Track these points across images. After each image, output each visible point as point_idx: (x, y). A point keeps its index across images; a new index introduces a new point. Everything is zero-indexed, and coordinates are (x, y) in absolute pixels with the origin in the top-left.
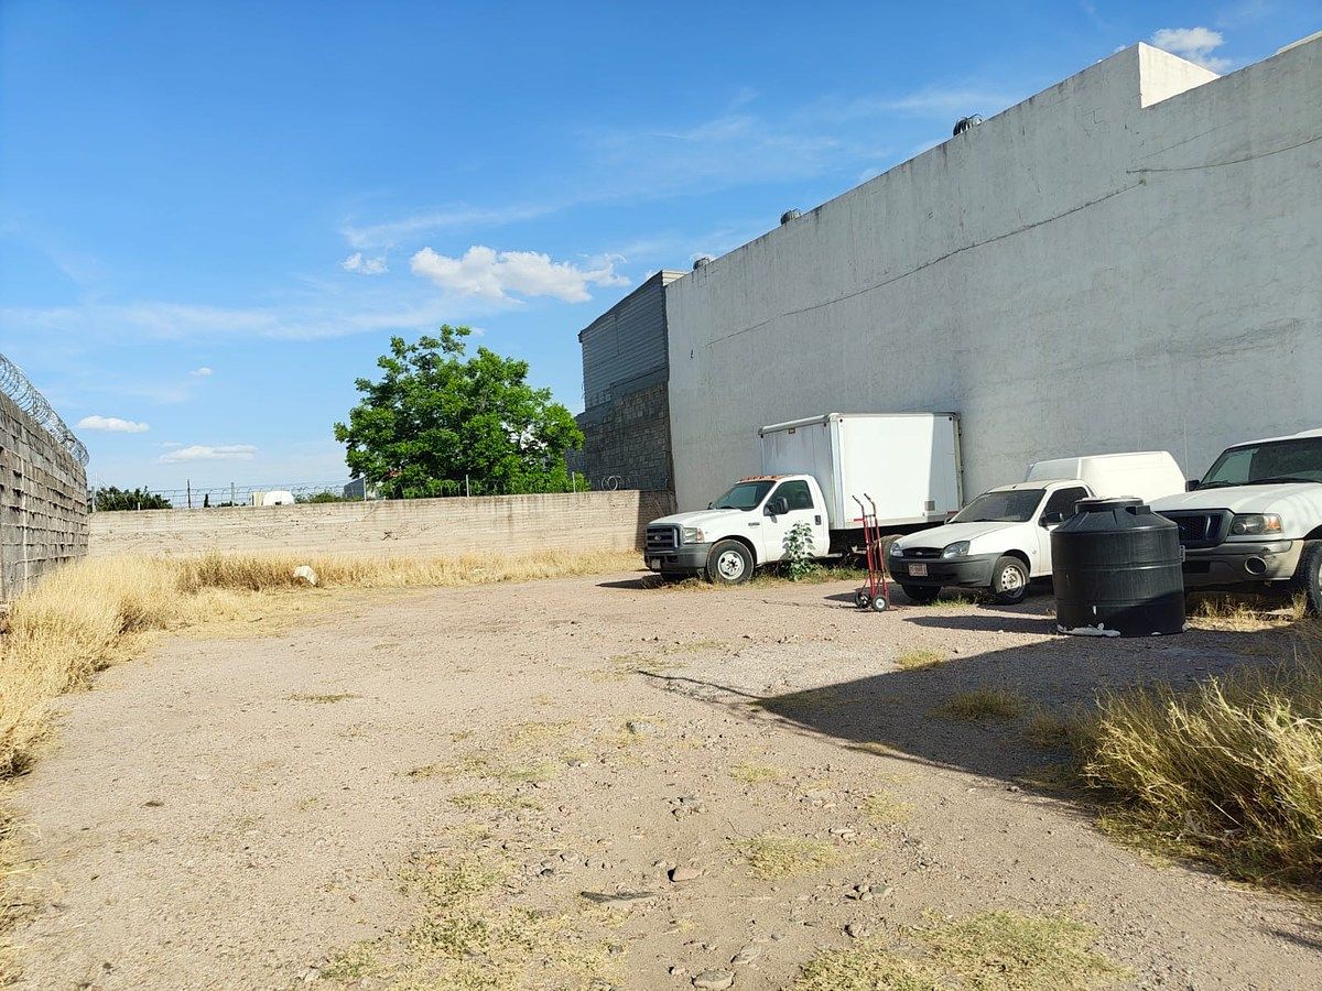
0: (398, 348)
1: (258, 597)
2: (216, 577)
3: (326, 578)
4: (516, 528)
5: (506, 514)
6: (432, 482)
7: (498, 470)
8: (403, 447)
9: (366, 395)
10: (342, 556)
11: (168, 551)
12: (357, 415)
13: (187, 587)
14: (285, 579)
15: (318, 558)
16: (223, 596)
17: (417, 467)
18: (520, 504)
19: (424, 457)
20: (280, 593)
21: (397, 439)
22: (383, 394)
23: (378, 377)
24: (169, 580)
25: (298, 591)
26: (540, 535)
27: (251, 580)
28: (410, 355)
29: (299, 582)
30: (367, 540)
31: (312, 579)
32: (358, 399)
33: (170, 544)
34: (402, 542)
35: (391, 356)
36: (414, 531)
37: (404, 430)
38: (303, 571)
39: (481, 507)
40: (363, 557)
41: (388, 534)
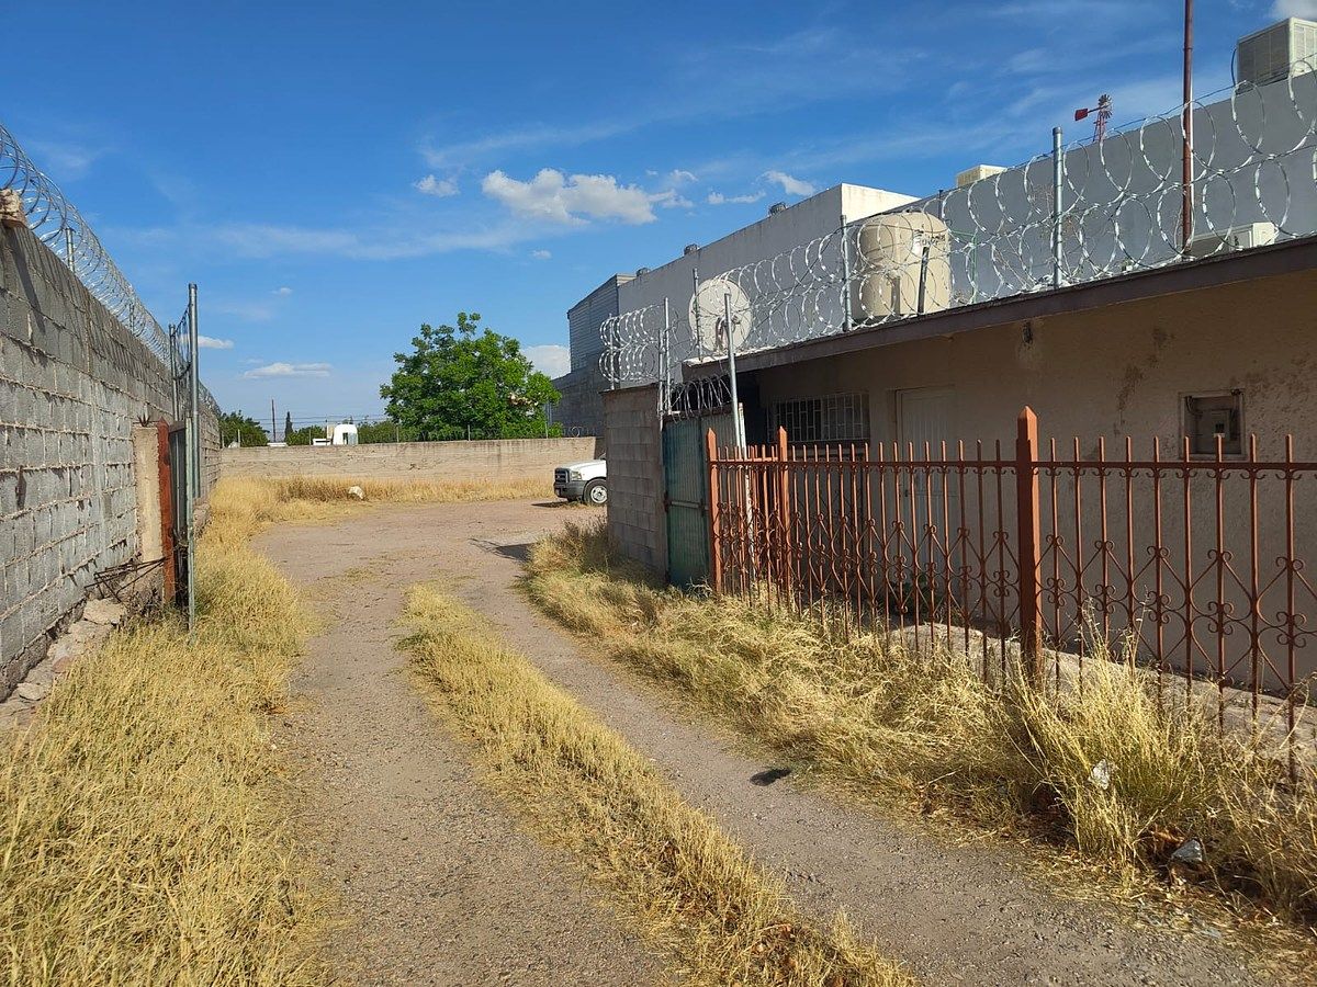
0: (426, 331)
1: (324, 505)
2: (299, 491)
3: (370, 494)
4: (503, 464)
5: (496, 452)
6: (447, 429)
7: (491, 423)
8: (428, 402)
9: (402, 365)
10: (381, 480)
11: (269, 474)
12: (395, 378)
13: (282, 498)
14: (343, 495)
15: (366, 482)
16: (304, 504)
17: (437, 417)
18: (506, 447)
19: (442, 410)
20: (340, 504)
21: (424, 396)
22: (415, 363)
23: (411, 352)
24: (272, 494)
25: (352, 503)
26: (521, 469)
27: (321, 494)
28: (434, 336)
29: (353, 496)
30: (399, 469)
31: (361, 495)
32: (396, 367)
33: (270, 469)
34: (424, 471)
35: (421, 337)
36: (431, 464)
37: (429, 390)
38: (356, 490)
39: (478, 449)
40: (395, 482)
41: (413, 466)
